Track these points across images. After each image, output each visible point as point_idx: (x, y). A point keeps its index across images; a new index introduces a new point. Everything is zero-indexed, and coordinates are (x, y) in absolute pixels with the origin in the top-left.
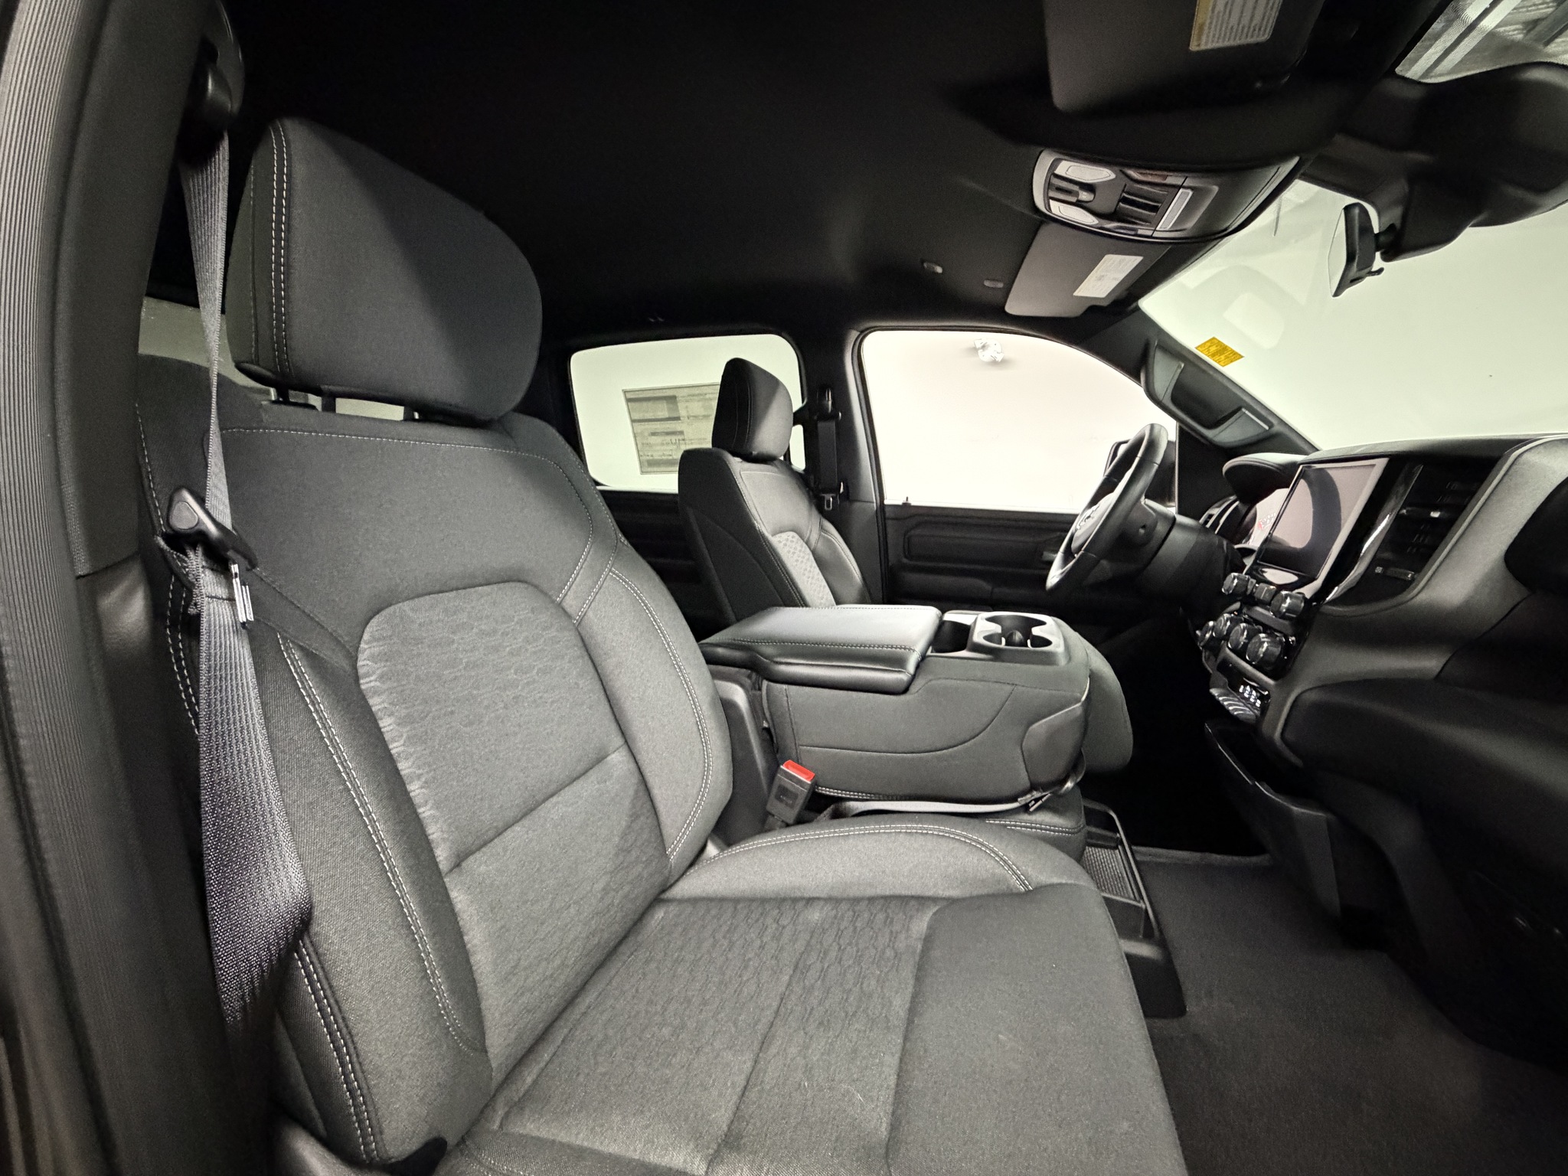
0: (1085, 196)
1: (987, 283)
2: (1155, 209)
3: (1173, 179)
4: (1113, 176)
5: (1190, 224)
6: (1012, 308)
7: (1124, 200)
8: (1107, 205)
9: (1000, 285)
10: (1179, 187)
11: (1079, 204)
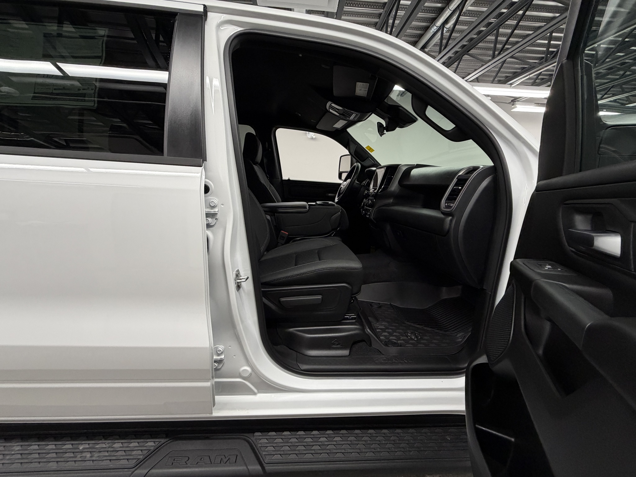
0: (336, 110)
1: (312, 121)
2: (350, 115)
3: (352, 112)
4: (342, 109)
5: (356, 119)
6: (317, 127)
7: (344, 112)
8: (342, 112)
9: (315, 121)
10: (353, 113)
11: (335, 111)
